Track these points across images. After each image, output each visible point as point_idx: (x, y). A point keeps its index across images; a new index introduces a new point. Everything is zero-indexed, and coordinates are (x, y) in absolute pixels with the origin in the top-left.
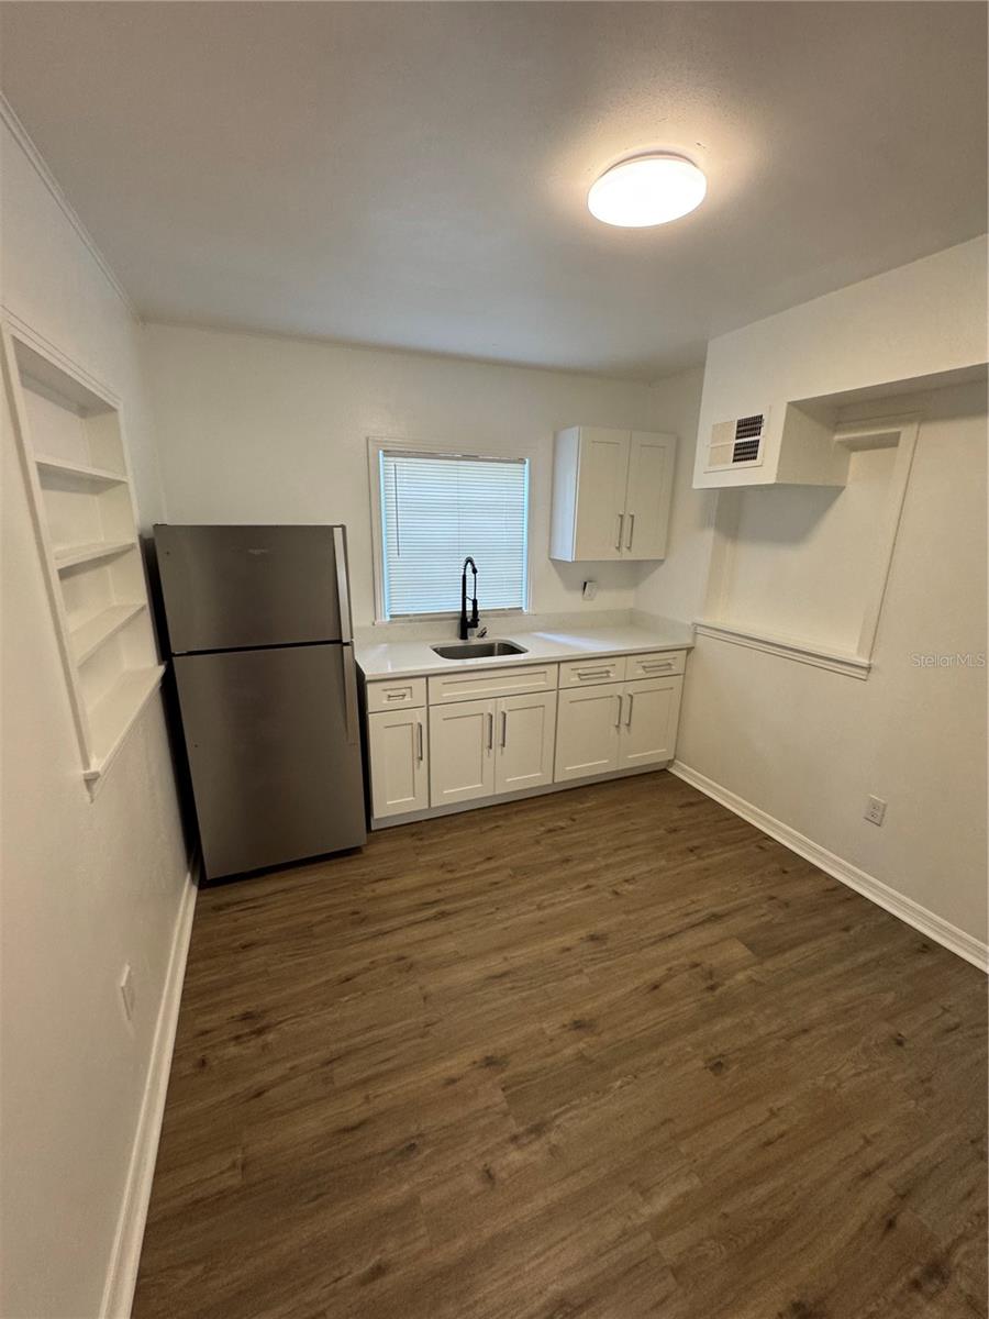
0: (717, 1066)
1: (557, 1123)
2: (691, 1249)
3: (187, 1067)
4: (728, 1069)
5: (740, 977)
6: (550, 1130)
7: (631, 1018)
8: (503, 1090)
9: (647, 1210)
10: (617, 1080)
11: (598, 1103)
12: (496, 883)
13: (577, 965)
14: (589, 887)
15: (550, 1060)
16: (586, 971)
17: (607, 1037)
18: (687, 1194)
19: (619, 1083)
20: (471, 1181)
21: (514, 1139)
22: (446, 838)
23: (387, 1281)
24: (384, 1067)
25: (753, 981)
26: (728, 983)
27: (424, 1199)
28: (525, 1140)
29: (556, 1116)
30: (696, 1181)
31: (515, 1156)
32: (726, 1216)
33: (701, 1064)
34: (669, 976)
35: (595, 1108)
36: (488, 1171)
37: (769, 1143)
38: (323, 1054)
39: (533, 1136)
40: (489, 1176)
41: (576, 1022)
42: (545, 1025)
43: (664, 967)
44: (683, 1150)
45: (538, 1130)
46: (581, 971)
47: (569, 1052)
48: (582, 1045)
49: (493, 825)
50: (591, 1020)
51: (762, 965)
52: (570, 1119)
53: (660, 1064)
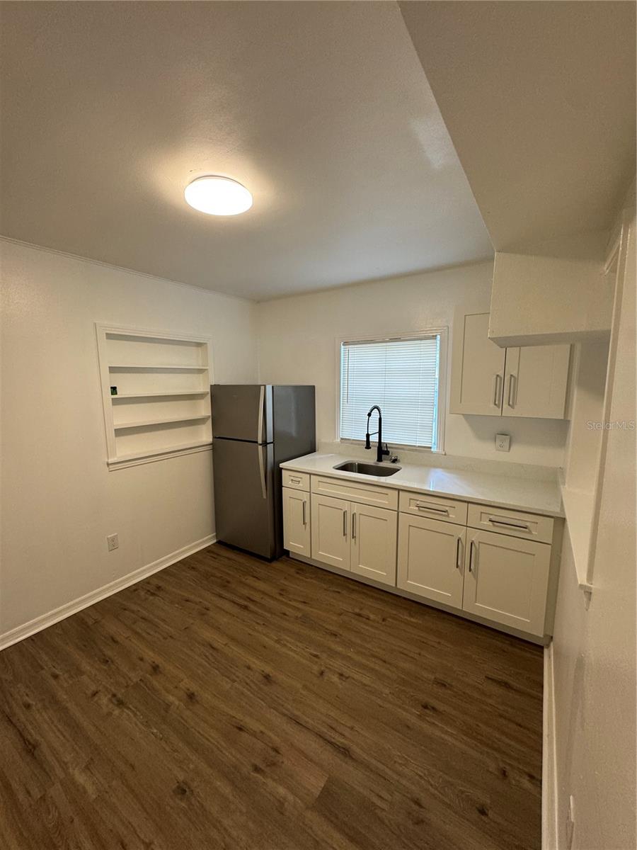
0: (182, 791)
2: (54, 804)
4: (181, 800)
5: (282, 791)
6: (120, 708)
7: (206, 722)
8: (141, 680)
9: (76, 772)
10: (157, 729)
11: (139, 724)
12: (285, 614)
13: (238, 677)
14: (316, 656)
15: (163, 691)
16: (235, 684)
17: (188, 713)
18: (85, 792)
19: (155, 731)
20: (92, 688)
21: (114, 696)
22: (309, 580)
24: (144, 634)
25: (282, 804)
26: (270, 782)
27: (85, 678)
28: (114, 700)
30: (94, 797)
31: (104, 700)
32: (72, 822)
33: (181, 778)
34: (254, 734)
36: (97, 693)
39: (116, 703)
40: (95, 694)
41: (193, 694)
42: (186, 680)
43: (262, 728)
44: (114, 783)
45: (120, 703)
46: (234, 681)
47: (171, 698)
48: (177, 703)
49: (336, 590)
50: (197, 701)
51: (307, 808)
52: (128, 715)
53: (176, 751)
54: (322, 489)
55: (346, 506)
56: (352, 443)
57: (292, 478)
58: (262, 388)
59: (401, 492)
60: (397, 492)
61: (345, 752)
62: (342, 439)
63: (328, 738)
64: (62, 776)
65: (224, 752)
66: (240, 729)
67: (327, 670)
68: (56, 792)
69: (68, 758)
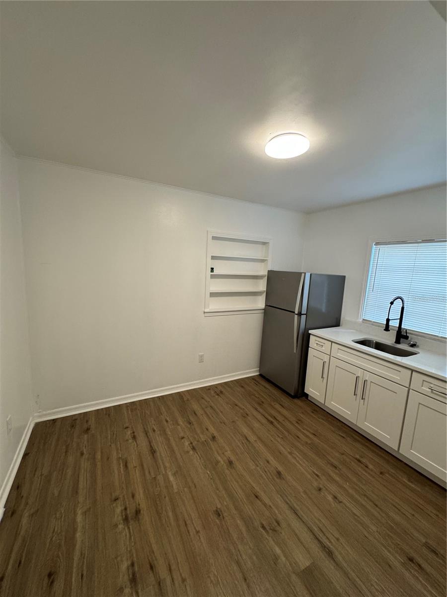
0: (218, 514)
2: (159, 484)
3: (207, 388)
4: (217, 518)
7: (237, 482)
8: (205, 441)
9: (170, 474)
11: (201, 465)
12: (298, 437)
13: (260, 464)
14: (317, 476)
15: (216, 453)
16: (258, 468)
17: (227, 471)
18: (173, 486)
19: (209, 472)
20: (182, 434)
21: (191, 443)
22: (320, 420)
23: (165, 423)
24: (211, 416)
25: (276, 559)
27: (179, 427)
28: (191, 445)
30: (176, 491)
31: (187, 443)
32: (165, 497)
33: (219, 507)
34: (265, 505)
37: (186, 525)
38: (213, 405)
40: (183, 438)
41: (232, 462)
42: (229, 452)
43: (271, 504)
44: (186, 489)
45: (194, 449)
46: (257, 466)
47: (219, 458)
48: (222, 463)
50: (234, 467)
51: (294, 573)
52: (197, 457)
53: (218, 489)
54: (340, 355)
55: (359, 373)
56: (372, 324)
57: (317, 342)
58: (303, 274)
59: (414, 373)
60: (410, 372)
61: (330, 554)
62: (363, 319)
63: (318, 536)
64: (164, 473)
65: (245, 505)
66: (257, 497)
67: (324, 489)
68: (160, 478)
69: (167, 465)
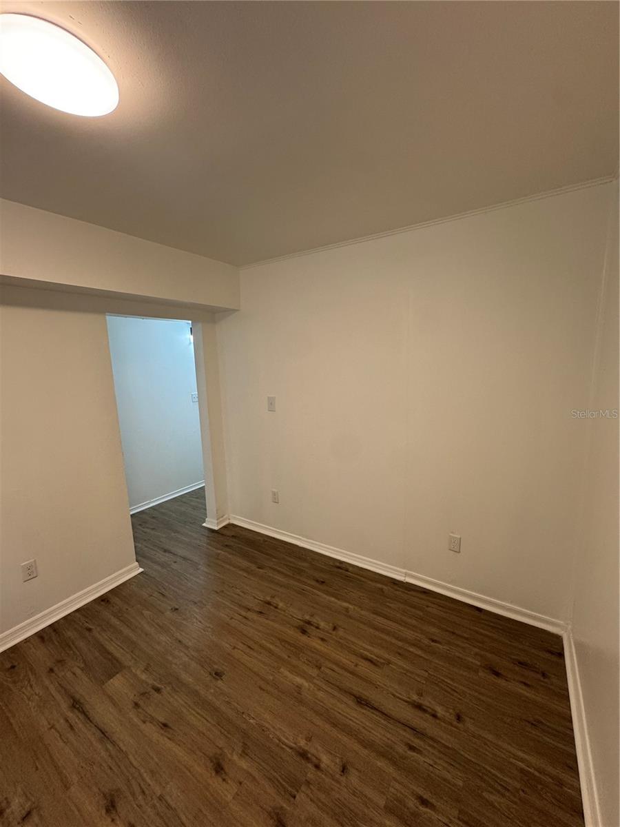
0: (218, 675)
1: (294, 745)
2: (308, 665)
4: (218, 670)
5: (145, 677)
6: (300, 747)
7: (199, 733)
8: (294, 798)
9: (306, 684)
10: (250, 723)
11: (270, 727)
15: (256, 774)
17: (221, 743)
18: (289, 671)
19: (251, 721)
21: (317, 767)
25: (146, 669)
26: (150, 682)
28: (314, 760)
29: (291, 748)
30: (282, 670)
31: (325, 760)
32: (289, 657)
34: (153, 720)
35: (274, 728)
36: (343, 771)
39: (309, 755)
41: (217, 772)
42: (229, 797)
43: (143, 726)
44: (271, 678)
45: (303, 755)
46: (161, 798)
47: (244, 764)
48: (235, 758)
50: (212, 761)
52: (287, 739)
53: (228, 703)
